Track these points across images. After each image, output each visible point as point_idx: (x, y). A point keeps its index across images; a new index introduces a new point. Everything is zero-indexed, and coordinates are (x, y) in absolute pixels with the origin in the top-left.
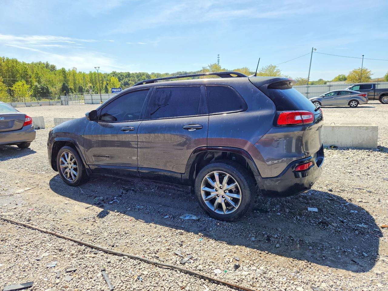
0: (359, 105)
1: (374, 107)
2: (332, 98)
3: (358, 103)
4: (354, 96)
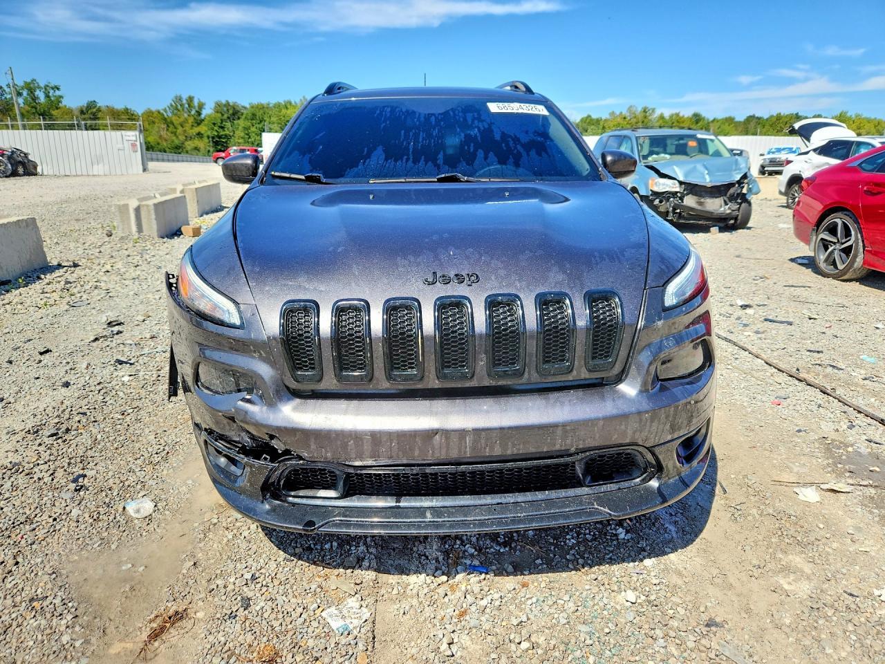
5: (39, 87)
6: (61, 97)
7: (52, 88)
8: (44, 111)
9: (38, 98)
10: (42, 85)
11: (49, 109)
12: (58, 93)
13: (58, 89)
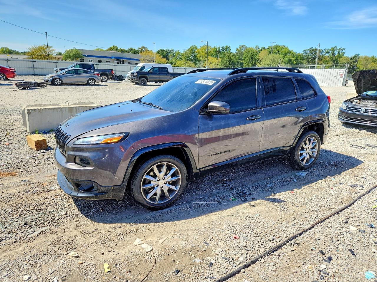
0: (96, 84)
1: (106, 85)
2: (73, 75)
3: (95, 82)
4: (91, 75)
5: (337, 50)
6: (344, 53)
7: (342, 50)
8: (336, 59)
9: (335, 54)
10: (338, 48)
11: (338, 58)
12: (344, 51)
13: (344, 50)
